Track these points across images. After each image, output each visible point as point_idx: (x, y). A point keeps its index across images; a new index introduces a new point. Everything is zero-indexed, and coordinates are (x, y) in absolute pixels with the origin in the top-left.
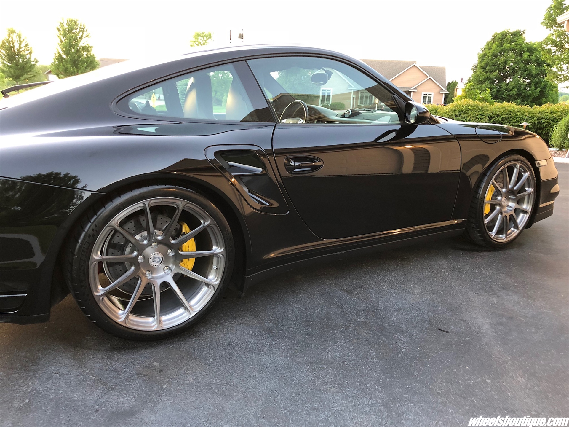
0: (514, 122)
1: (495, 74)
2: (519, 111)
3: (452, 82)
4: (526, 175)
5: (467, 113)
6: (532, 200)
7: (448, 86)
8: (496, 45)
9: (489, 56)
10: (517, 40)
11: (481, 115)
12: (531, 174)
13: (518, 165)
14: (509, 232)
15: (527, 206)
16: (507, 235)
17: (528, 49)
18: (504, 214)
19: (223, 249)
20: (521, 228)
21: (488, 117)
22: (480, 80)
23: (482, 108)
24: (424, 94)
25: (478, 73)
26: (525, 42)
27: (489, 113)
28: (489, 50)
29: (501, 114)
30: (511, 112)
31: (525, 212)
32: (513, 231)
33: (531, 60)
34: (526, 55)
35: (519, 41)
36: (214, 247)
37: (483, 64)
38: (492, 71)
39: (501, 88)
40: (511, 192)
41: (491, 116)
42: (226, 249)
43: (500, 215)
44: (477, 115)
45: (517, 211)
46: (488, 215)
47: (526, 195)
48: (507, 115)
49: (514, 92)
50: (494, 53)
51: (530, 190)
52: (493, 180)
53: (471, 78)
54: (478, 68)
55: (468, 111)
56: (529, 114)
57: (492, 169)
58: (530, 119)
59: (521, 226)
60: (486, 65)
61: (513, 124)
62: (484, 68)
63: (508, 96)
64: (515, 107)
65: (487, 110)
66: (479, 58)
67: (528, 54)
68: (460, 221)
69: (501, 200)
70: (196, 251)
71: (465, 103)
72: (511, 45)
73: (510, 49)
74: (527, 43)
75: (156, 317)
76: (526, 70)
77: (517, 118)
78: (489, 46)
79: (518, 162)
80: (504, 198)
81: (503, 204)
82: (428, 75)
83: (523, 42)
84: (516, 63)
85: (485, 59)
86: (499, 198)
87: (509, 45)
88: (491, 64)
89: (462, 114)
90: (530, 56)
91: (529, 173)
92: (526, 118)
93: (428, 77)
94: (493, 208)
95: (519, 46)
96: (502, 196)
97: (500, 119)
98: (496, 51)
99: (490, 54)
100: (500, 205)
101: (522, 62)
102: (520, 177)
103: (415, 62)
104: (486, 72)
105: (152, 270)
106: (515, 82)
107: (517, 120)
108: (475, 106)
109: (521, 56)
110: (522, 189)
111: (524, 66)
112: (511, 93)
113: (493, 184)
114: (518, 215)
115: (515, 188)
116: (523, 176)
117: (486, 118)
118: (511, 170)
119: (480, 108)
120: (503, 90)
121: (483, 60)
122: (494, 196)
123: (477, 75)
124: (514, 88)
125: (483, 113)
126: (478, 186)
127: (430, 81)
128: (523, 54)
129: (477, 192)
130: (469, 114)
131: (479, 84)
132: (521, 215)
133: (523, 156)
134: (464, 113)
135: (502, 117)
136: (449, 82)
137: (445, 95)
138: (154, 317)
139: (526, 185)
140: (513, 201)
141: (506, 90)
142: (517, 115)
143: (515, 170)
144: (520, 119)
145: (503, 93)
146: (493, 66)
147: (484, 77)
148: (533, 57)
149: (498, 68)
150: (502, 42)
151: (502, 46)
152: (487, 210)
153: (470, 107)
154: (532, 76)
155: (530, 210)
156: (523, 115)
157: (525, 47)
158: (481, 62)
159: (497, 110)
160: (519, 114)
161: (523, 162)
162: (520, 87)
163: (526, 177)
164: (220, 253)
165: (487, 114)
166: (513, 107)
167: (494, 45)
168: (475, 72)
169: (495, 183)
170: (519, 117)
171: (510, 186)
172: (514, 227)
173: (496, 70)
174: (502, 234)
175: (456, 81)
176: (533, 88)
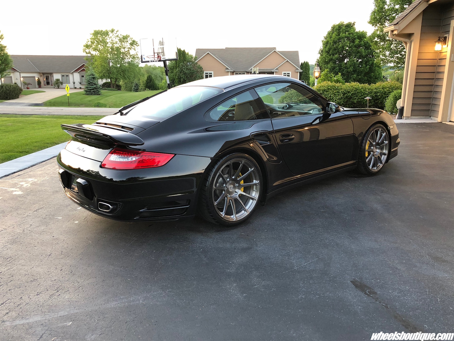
0: (360, 96)
1: (336, 56)
2: (362, 89)
3: (304, 62)
4: (384, 134)
5: (328, 92)
6: (387, 148)
7: (301, 66)
8: (335, 34)
9: (331, 43)
10: (350, 31)
11: (338, 92)
12: (386, 134)
13: (380, 130)
14: (378, 165)
15: (385, 151)
16: (377, 167)
17: (358, 36)
18: (375, 156)
19: (259, 181)
20: (383, 163)
21: (343, 93)
22: (326, 61)
23: (338, 87)
24: (284, 73)
25: (324, 56)
26: (355, 31)
27: (342, 90)
28: (330, 38)
29: (351, 91)
30: (357, 89)
31: (385, 154)
32: (380, 165)
33: (361, 44)
34: (357, 41)
35: (351, 31)
36: (254, 181)
37: (327, 50)
38: (334, 54)
39: (342, 66)
40: (378, 144)
41: (344, 93)
42: (260, 181)
43: (373, 157)
44: (335, 93)
45: (382, 154)
46: (367, 158)
47: (385, 145)
48: (354, 91)
49: (351, 69)
50: (334, 40)
51: (386, 142)
52: (369, 139)
53: (319, 60)
54: (324, 52)
55: (328, 90)
56: (369, 90)
57: (368, 133)
58: (370, 94)
59: (383, 162)
60: (329, 50)
61: (359, 97)
62: (328, 52)
63: (347, 72)
64: (360, 86)
65: (341, 89)
66: (324, 44)
67: (358, 40)
68: (355, 161)
69: (373, 148)
70: (244, 183)
71: (326, 84)
72: (345, 34)
73: (346, 37)
74: (357, 32)
75: (234, 215)
76: (359, 52)
77: (361, 93)
78: (330, 35)
79: (380, 128)
80: (374, 148)
81: (374, 151)
82: (286, 59)
83: (354, 31)
84: (351, 48)
85: (328, 45)
86: (372, 148)
87: (344, 34)
88: (333, 49)
89: (325, 93)
90: (360, 42)
91: (385, 133)
92: (367, 93)
93: (286, 60)
94: (369, 154)
95: (351, 35)
96: (373, 147)
97: (350, 95)
98: (336, 39)
99: (331, 42)
100: (373, 151)
101: (355, 46)
102: (381, 135)
103: (275, 48)
104: (330, 55)
105: (230, 193)
106: (351, 62)
107: (361, 95)
108: (333, 86)
109: (353, 42)
110: (383, 142)
111: (356, 50)
112: (349, 70)
113: (369, 140)
114: (381, 156)
115: (379, 142)
116: (382, 135)
117: (341, 94)
118: (377, 132)
119: (337, 88)
120: (343, 68)
121: (326, 46)
122: (370, 147)
123: (324, 57)
124: (350, 66)
125: (339, 91)
126: (362, 142)
127: (287, 63)
128: (355, 41)
129: (361, 146)
130: (330, 92)
131: (326, 64)
132: (383, 156)
133: (382, 125)
134: (326, 92)
135: (351, 93)
136: (302, 63)
137: (300, 73)
138: (233, 215)
139: (384, 140)
140: (379, 149)
141: (345, 68)
142: (361, 91)
143: (379, 132)
144: (364, 94)
145: (343, 70)
146: (334, 50)
147: (328, 59)
148: (362, 42)
149: (338, 52)
150: (339, 32)
151: (339, 35)
152: (367, 155)
153: (329, 87)
154: (363, 57)
155: (387, 153)
156: (365, 91)
157: (356, 35)
158: (325, 47)
159: (348, 88)
160: (362, 90)
161: (382, 127)
162: (355, 65)
163: (384, 136)
164: (257, 183)
165: (342, 91)
166: (358, 86)
167: (334, 35)
168: (321, 55)
169: (370, 140)
170: (363, 92)
171: (377, 141)
172: (380, 163)
173: (337, 53)
174: (375, 167)
175: (307, 62)
176: (364, 65)
